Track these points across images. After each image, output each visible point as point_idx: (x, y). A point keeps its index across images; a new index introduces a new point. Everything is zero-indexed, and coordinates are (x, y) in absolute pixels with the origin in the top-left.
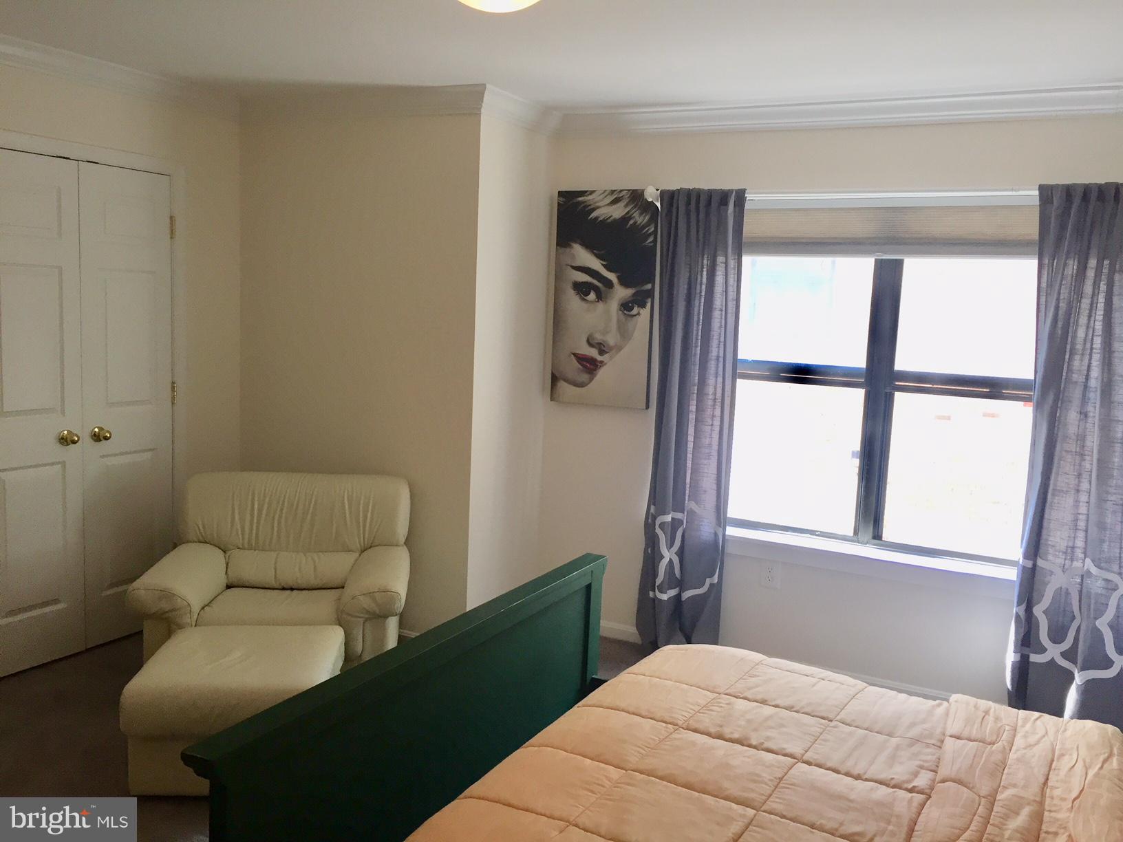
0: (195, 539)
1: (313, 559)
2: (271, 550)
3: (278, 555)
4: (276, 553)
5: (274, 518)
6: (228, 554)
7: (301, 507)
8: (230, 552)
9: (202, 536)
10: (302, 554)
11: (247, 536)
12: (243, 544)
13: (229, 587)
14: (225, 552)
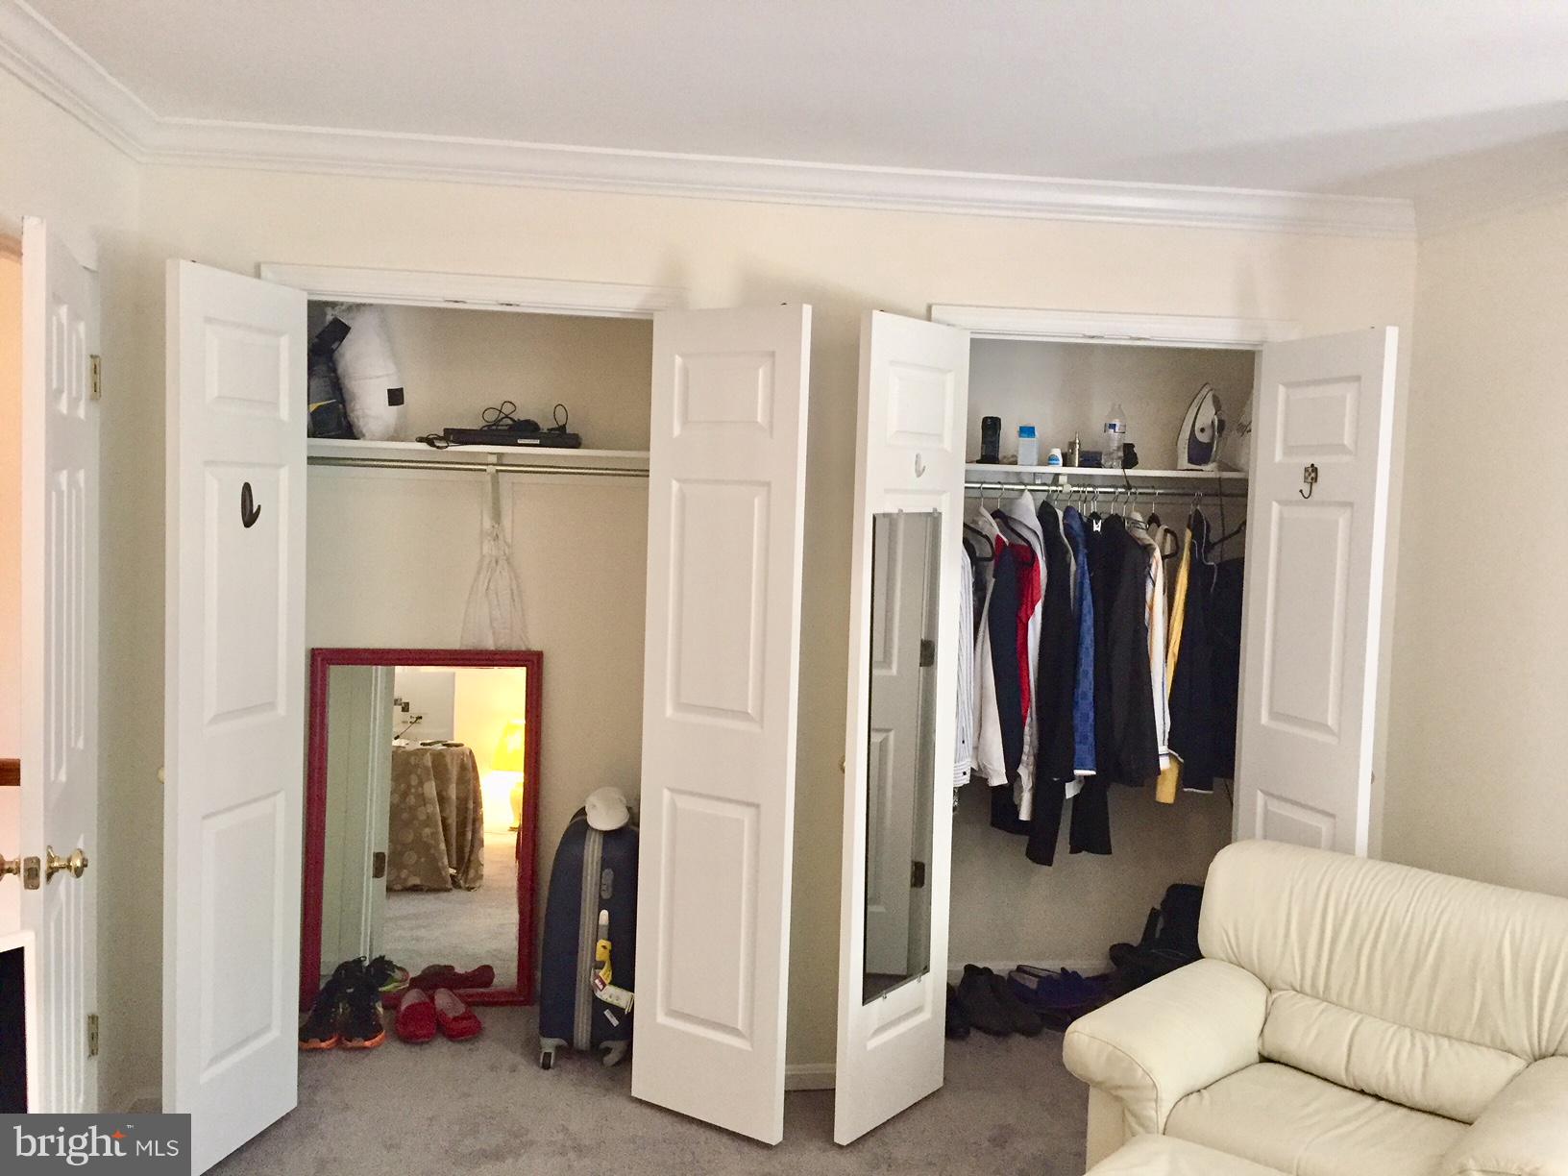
0: (1223, 956)
1: (1425, 1050)
2: (1351, 1009)
3: (1361, 1020)
4: (1360, 1017)
5: (1360, 950)
6: (1274, 996)
7: (1413, 939)
8: (1281, 993)
9: (1235, 956)
10: (1407, 1032)
11: (1309, 973)
12: (1301, 986)
13: (1265, 1059)
14: (1270, 990)
